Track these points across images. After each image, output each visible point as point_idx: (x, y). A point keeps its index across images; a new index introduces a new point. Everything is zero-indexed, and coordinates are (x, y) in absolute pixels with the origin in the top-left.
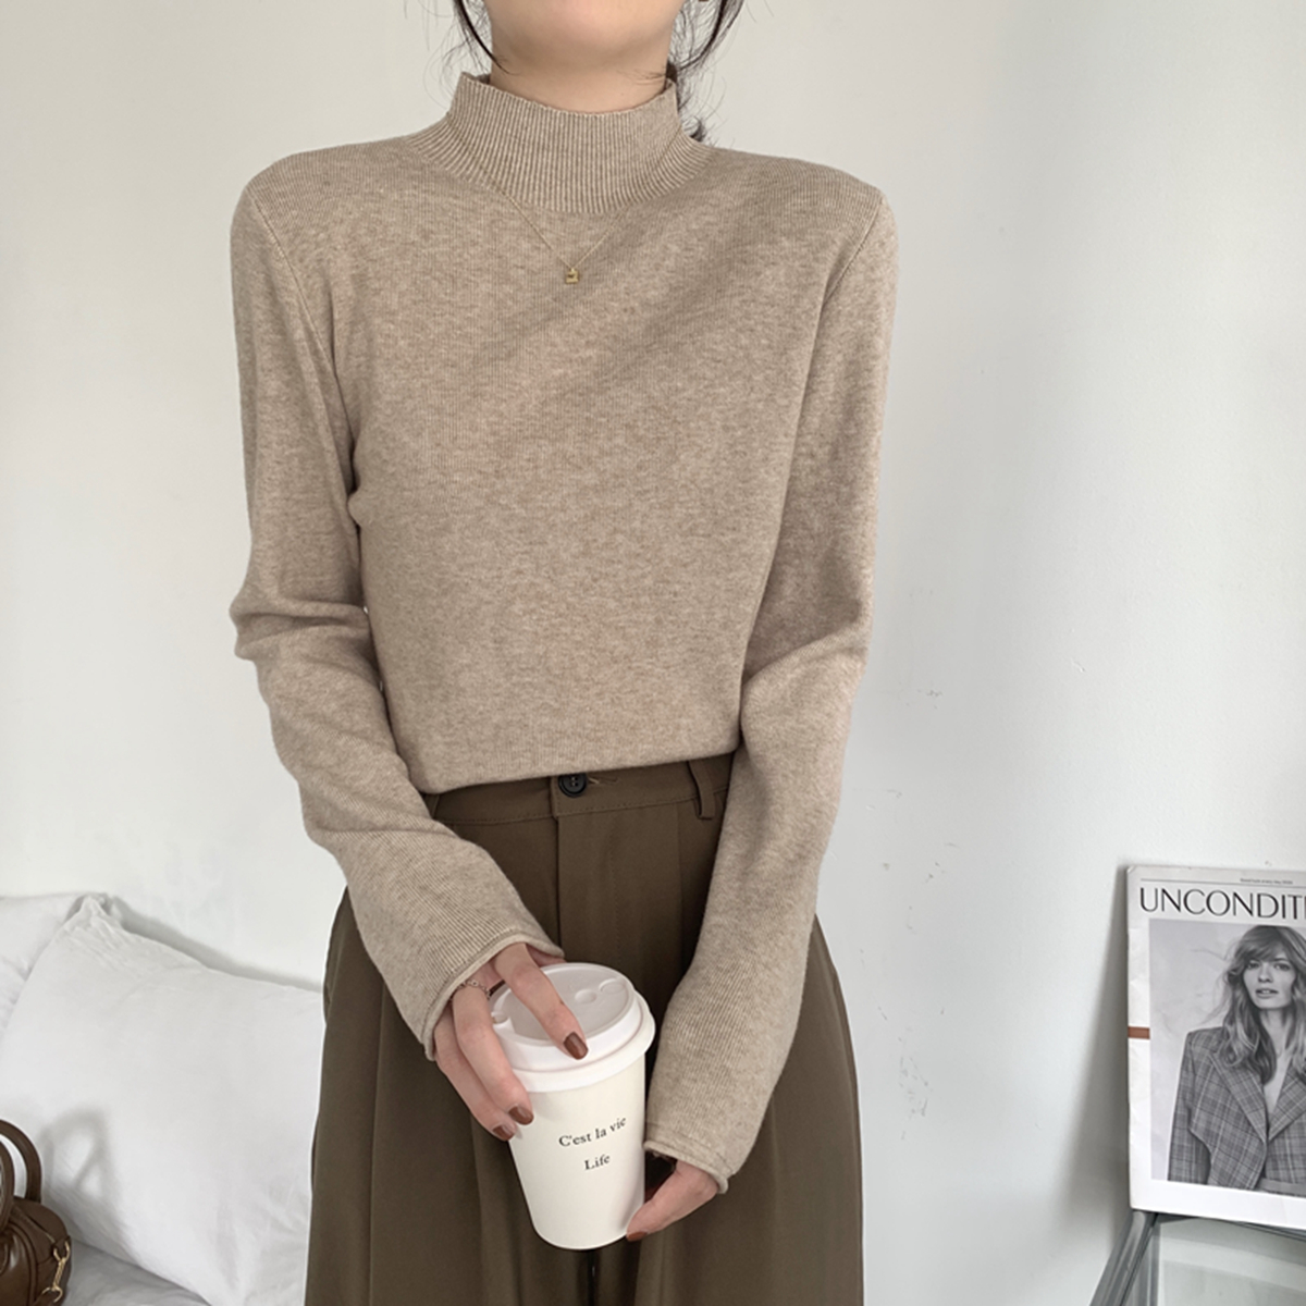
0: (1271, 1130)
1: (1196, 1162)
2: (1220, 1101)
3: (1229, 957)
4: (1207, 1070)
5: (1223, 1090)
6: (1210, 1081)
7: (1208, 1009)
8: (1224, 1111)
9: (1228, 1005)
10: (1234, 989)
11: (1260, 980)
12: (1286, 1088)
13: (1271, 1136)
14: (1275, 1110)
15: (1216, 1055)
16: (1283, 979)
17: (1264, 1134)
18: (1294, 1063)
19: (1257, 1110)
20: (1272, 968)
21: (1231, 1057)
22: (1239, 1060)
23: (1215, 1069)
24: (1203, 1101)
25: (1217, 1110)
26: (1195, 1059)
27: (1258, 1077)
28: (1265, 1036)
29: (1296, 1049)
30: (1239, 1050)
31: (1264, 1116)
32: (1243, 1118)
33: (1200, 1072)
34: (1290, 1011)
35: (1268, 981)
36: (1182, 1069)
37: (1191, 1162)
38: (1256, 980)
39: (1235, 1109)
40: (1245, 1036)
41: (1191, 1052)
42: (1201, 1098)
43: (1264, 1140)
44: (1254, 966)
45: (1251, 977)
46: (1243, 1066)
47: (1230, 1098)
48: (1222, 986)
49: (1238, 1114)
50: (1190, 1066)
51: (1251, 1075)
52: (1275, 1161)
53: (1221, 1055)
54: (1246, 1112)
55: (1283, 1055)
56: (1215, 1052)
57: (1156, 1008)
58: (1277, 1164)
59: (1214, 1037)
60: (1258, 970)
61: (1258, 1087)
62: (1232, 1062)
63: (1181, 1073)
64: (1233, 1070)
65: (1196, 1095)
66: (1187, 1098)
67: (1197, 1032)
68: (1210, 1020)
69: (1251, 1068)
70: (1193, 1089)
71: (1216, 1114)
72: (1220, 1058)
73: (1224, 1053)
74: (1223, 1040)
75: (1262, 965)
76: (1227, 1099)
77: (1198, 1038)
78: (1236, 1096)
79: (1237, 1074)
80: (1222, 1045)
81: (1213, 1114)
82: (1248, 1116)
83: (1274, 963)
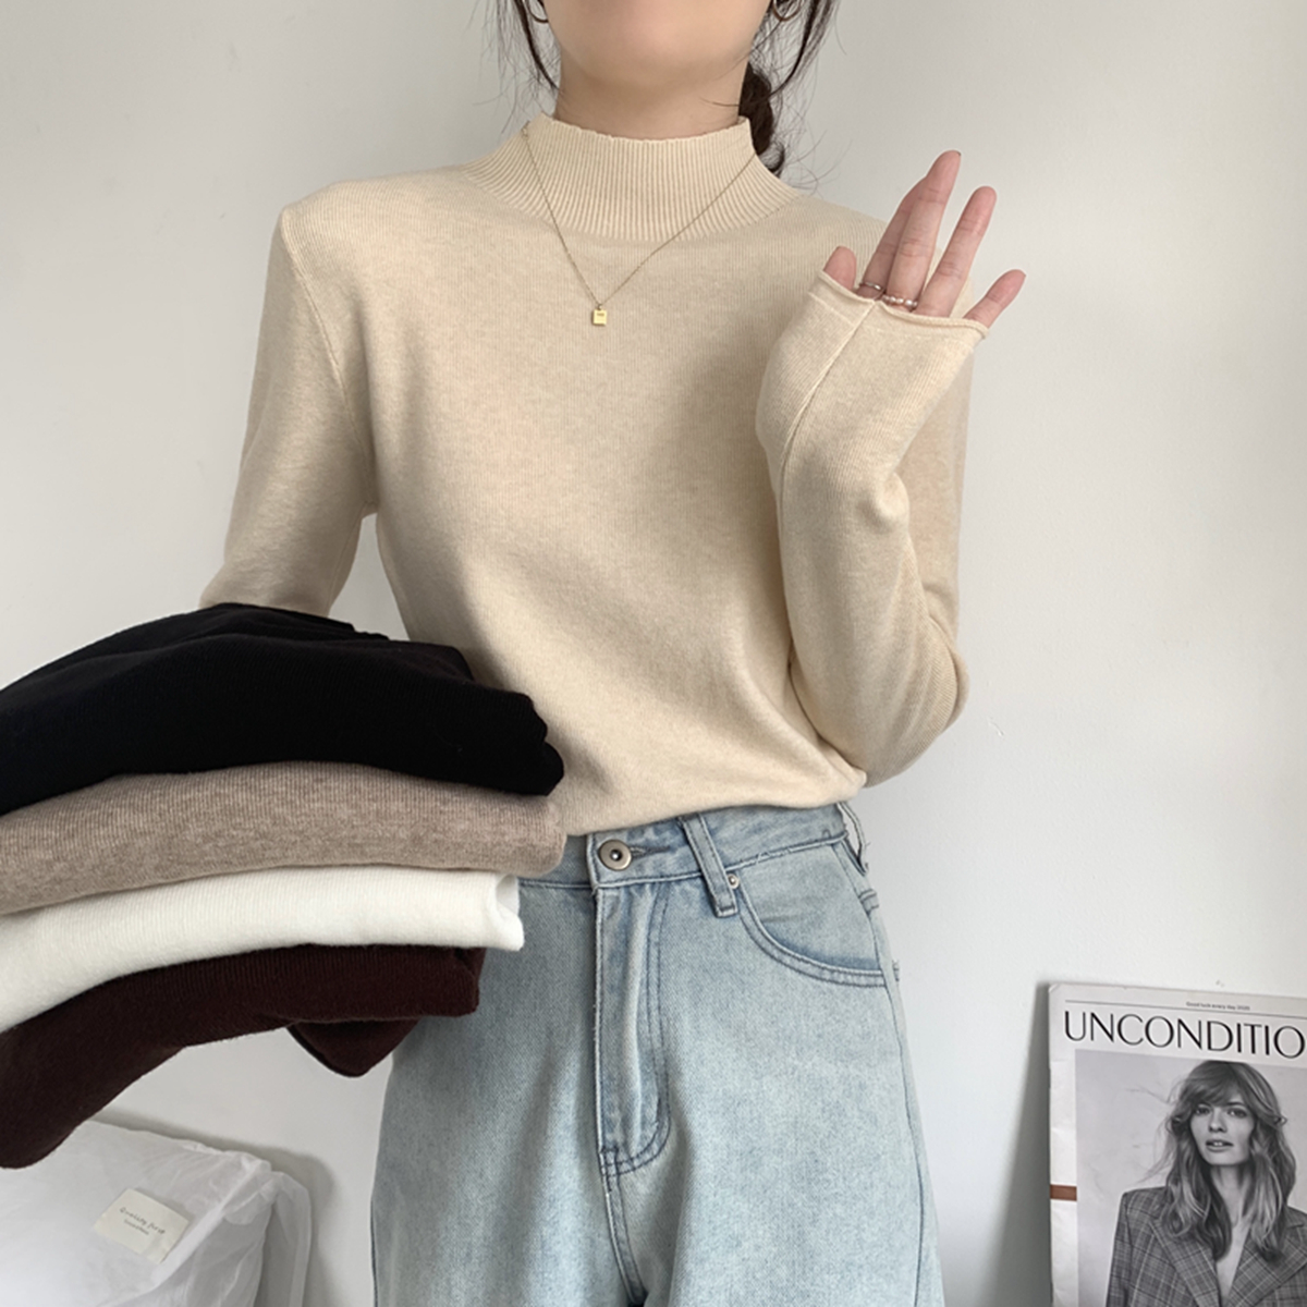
2: (1163, 1281)
3: (1172, 1101)
4: (1147, 1242)
5: (1167, 1266)
6: (1150, 1255)
7: (1148, 1164)
8: (1168, 1293)
9: (1171, 1160)
10: (1179, 1140)
11: (1211, 1129)
12: (1244, 1265)
14: (1231, 1293)
15: (1158, 1223)
16: (1238, 1129)
18: (1253, 1234)
19: (1208, 1292)
20: (1225, 1114)
21: (1176, 1225)
22: (1186, 1230)
23: (1156, 1239)
24: (1142, 1280)
25: (1159, 1291)
26: (1132, 1226)
27: (1210, 1254)
28: (1217, 1200)
29: (1255, 1216)
30: (1185, 1215)
31: (1216, 1300)
32: (1191, 1303)
33: (1138, 1242)
34: (1247, 1169)
35: (1220, 1130)
36: (1116, 1239)
38: (1205, 1130)
39: (1183, 1293)
40: (1193, 1199)
41: (1127, 1217)
42: (1140, 1277)
44: (1204, 1111)
45: (1200, 1125)
46: (1191, 1236)
47: (1175, 1277)
48: (1164, 1136)
49: (1184, 1297)
50: (1126, 1236)
51: (1201, 1248)
53: (1164, 1223)
54: (1195, 1295)
55: (1240, 1222)
56: (1156, 1218)
57: (1085, 1162)
59: (1155, 1199)
60: (1209, 1115)
61: (1209, 1263)
62: (1176, 1232)
63: (1115, 1243)
64: (1179, 1242)
65: (1134, 1273)
66: (1123, 1276)
67: (1134, 1192)
68: (1150, 1177)
69: (1201, 1240)
70: (1130, 1264)
71: (1158, 1296)
72: (1163, 1225)
73: (1168, 1220)
74: (1167, 1204)
75: (1213, 1110)
76: (1172, 1278)
77: (1135, 1200)
78: (1182, 1275)
79: (1183, 1247)
80: (1165, 1209)
81: (1154, 1297)
82: (1197, 1299)
83: (1228, 1108)
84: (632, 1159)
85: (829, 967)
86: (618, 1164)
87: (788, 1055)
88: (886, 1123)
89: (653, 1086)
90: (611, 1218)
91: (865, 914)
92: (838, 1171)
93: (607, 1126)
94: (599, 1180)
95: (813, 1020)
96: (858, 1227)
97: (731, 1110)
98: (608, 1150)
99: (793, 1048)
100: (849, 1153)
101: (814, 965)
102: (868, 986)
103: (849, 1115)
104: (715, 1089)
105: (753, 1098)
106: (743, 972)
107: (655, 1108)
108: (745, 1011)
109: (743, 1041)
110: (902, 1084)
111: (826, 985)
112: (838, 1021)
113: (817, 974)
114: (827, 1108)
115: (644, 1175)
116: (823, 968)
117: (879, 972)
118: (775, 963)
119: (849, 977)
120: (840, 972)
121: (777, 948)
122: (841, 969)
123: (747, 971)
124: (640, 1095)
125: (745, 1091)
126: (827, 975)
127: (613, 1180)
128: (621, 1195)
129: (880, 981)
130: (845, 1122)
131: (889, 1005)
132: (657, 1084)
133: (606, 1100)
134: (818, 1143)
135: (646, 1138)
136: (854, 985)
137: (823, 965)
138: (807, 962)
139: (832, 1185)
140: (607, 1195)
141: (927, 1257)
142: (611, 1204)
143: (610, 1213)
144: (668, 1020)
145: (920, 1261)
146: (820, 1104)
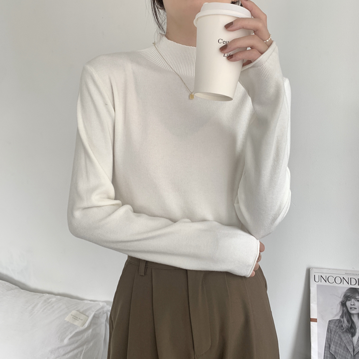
3: (341, 297)
10: (343, 307)
16: (358, 304)
20: (355, 301)
27: (351, 335)
47: (342, 341)
48: (339, 306)
57: (319, 312)
60: (351, 301)
62: (342, 330)
63: (327, 333)
68: (336, 316)
69: (348, 332)
71: (338, 346)
72: (339, 328)
83: (355, 299)
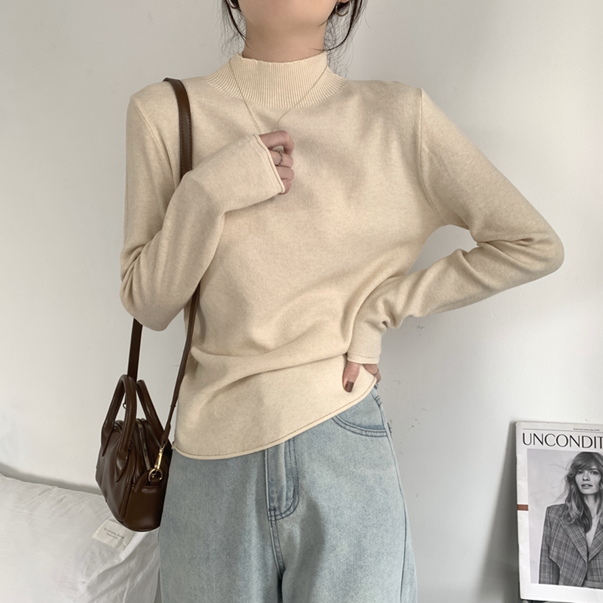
0: (590, 555)
1: (553, 573)
2: (564, 542)
3: (568, 468)
4: (557, 526)
5: (565, 536)
6: (558, 531)
7: (558, 495)
8: (566, 547)
9: (567, 493)
10: (571, 484)
11: (584, 480)
12: (597, 534)
13: (590, 559)
14: (592, 545)
15: (562, 518)
16: (595, 479)
17: (587, 558)
18: (601, 521)
19: (583, 546)
20: (589, 473)
21: (569, 519)
22: (573, 521)
23: (561, 525)
24: (555, 542)
25: (562, 546)
26: (551, 520)
27: (583, 529)
28: (586, 508)
31: (586, 549)
32: (575, 550)
33: (554, 527)
34: (598, 495)
35: (587, 480)
36: (545, 525)
37: (550, 573)
38: (582, 480)
39: (572, 546)
40: (576, 508)
41: (549, 517)
42: (554, 540)
43: (586, 561)
44: (581, 473)
45: (579, 478)
46: (575, 523)
47: (569, 540)
48: (564, 483)
49: (573, 548)
50: (549, 524)
51: (579, 528)
52: (592, 572)
53: (564, 518)
54: (577, 547)
55: (596, 517)
56: (561, 516)
57: (531, 495)
58: (593, 573)
59: (561, 509)
60: (583, 474)
61: (583, 534)
62: (569, 522)
63: (544, 528)
64: (570, 526)
65: (552, 539)
66: (548, 540)
67: (552, 506)
68: (558, 500)
69: (579, 524)
70: (550, 536)
71: (562, 548)
72: (564, 519)
73: (566, 517)
74: (565, 511)
75: (584, 472)
76: (567, 541)
77: (552, 509)
78: (572, 539)
79: (572, 528)
80: (564, 513)
81: (560, 548)
82: (578, 549)
83: (591, 471)
84: (282, 514)
85: (365, 429)
86: (275, 516)
87: (350, 467)
88: (391, 493)
89: (291, 483)
90: (272, 538)
91: (378, 406)
92: (374, 514)
93: (271, 500)
94: (268, 522)
95: (360, 452)
96: (382, 537)
97: (328, 490)
98: (272, 510)
99: (352, 464)
100: (378, 507)
101: (358, 429)
102: (380, 436)
103: (377, 490)
104: (320, 482)
105: (336, 485)
106: (330, 434)
107: (292, 492)
108: (331, 450)
109: (331, 462)
110: (397, 477)
111: (363, 437)
112: (370, 452)
113: (360, 433)
114: (368, 488)
115: (287, 521)
116: (362, 430)
117: (384, 430)
118: (343, 429)
119: (373, 433)
120: (369, 431)
121: (343, 423)
122: (369, 430)
123: (331, 433)
124: (286, 487)
125: (332, 483)
126: (364, 433)
127: (274, 522)
128: (277, 529)
129: (385, 434)
130: (376, 493)
131: (389, 444)
132: (293, 483)
133: (271, 489)
134: (366, 503)
135: (288, 505)
136: (375, 436)
137: (362, 429)
138: (356, 428)
139: (372, 520)
140: (271, 529)
141: (408, 547)
142: (273, 532)
143: (272, 536)
144: (298, 455)
145: (405, 549)
146: (365, 487)
